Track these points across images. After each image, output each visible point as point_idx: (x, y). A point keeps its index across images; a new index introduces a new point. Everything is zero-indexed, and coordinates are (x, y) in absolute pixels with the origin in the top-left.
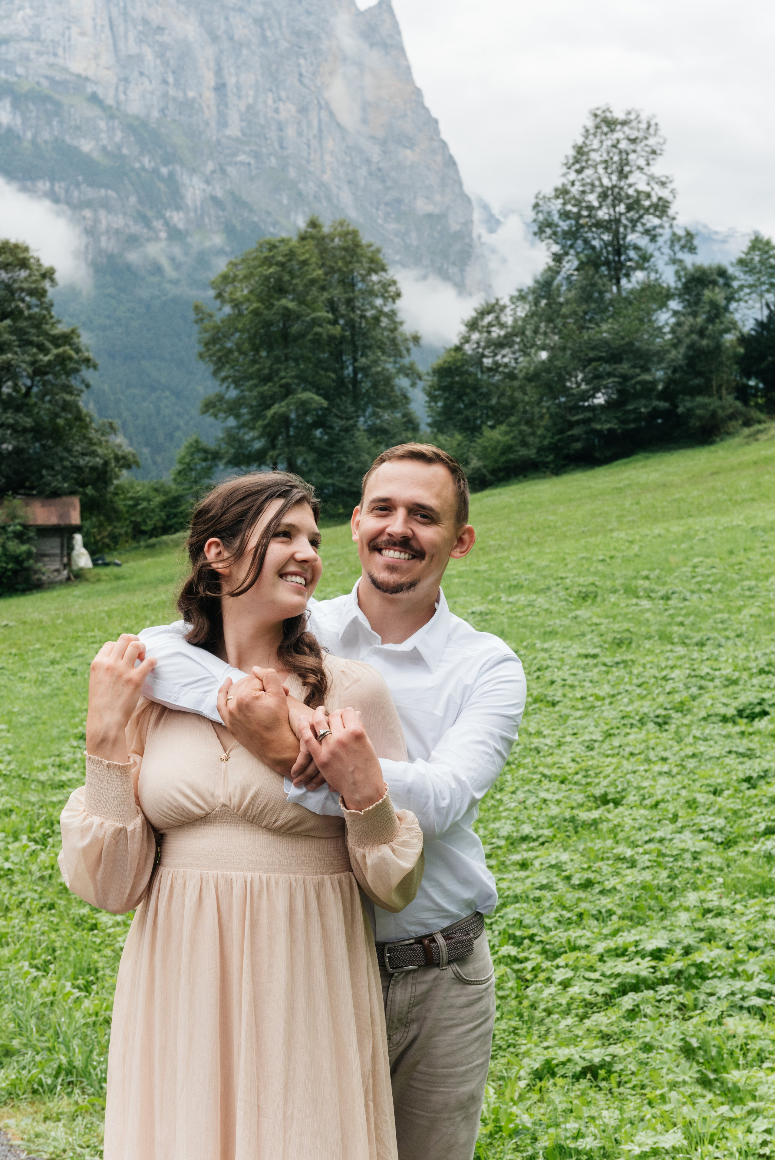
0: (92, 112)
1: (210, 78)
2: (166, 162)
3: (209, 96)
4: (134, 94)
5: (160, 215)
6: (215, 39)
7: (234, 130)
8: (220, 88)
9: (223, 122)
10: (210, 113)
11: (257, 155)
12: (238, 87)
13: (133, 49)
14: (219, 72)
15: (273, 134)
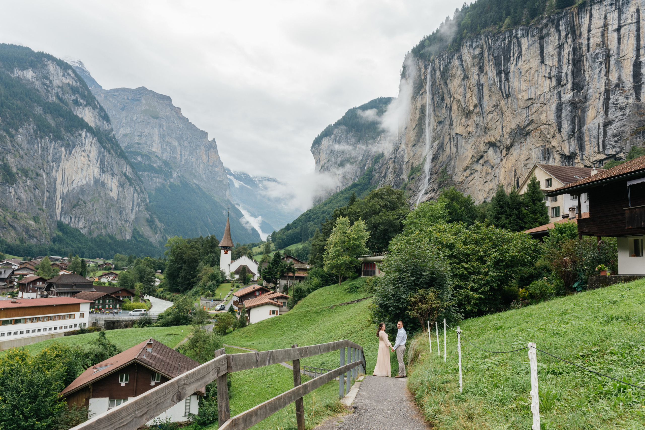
0: (156, 159)
1: (179, 153)
2: (170, 168)
3: (179, 156)
4: (164, 155)
5: (168, 180)
6: (181, 145)
7: (183, 162)
8: (181, 155)
9: (181, 161)
10: (179, 159)
11: (187, 168)
12: (184, 155)
13: (165, 147)
14: (181, 152)
15: (190, 164)
